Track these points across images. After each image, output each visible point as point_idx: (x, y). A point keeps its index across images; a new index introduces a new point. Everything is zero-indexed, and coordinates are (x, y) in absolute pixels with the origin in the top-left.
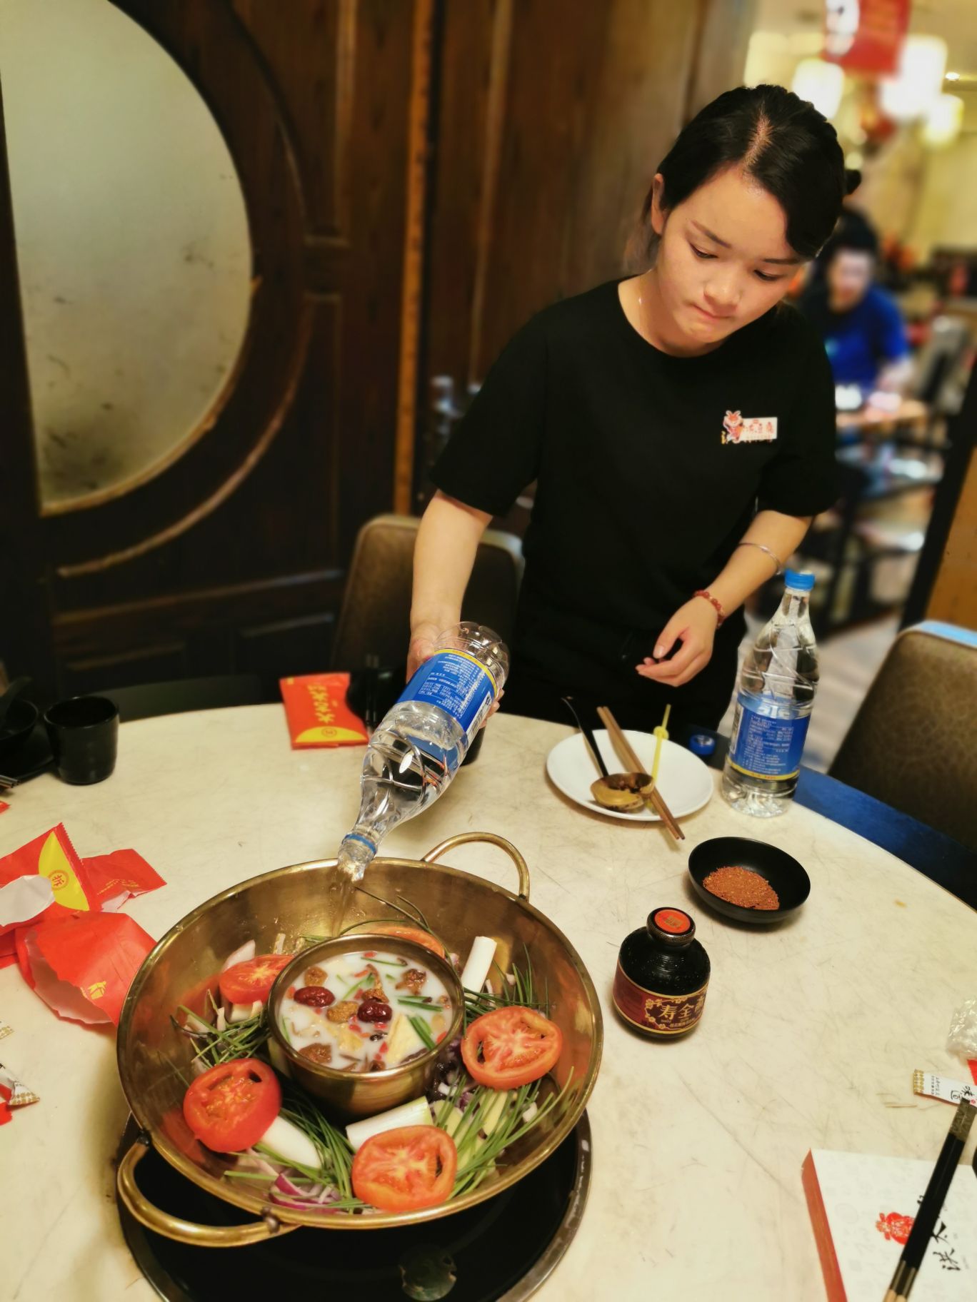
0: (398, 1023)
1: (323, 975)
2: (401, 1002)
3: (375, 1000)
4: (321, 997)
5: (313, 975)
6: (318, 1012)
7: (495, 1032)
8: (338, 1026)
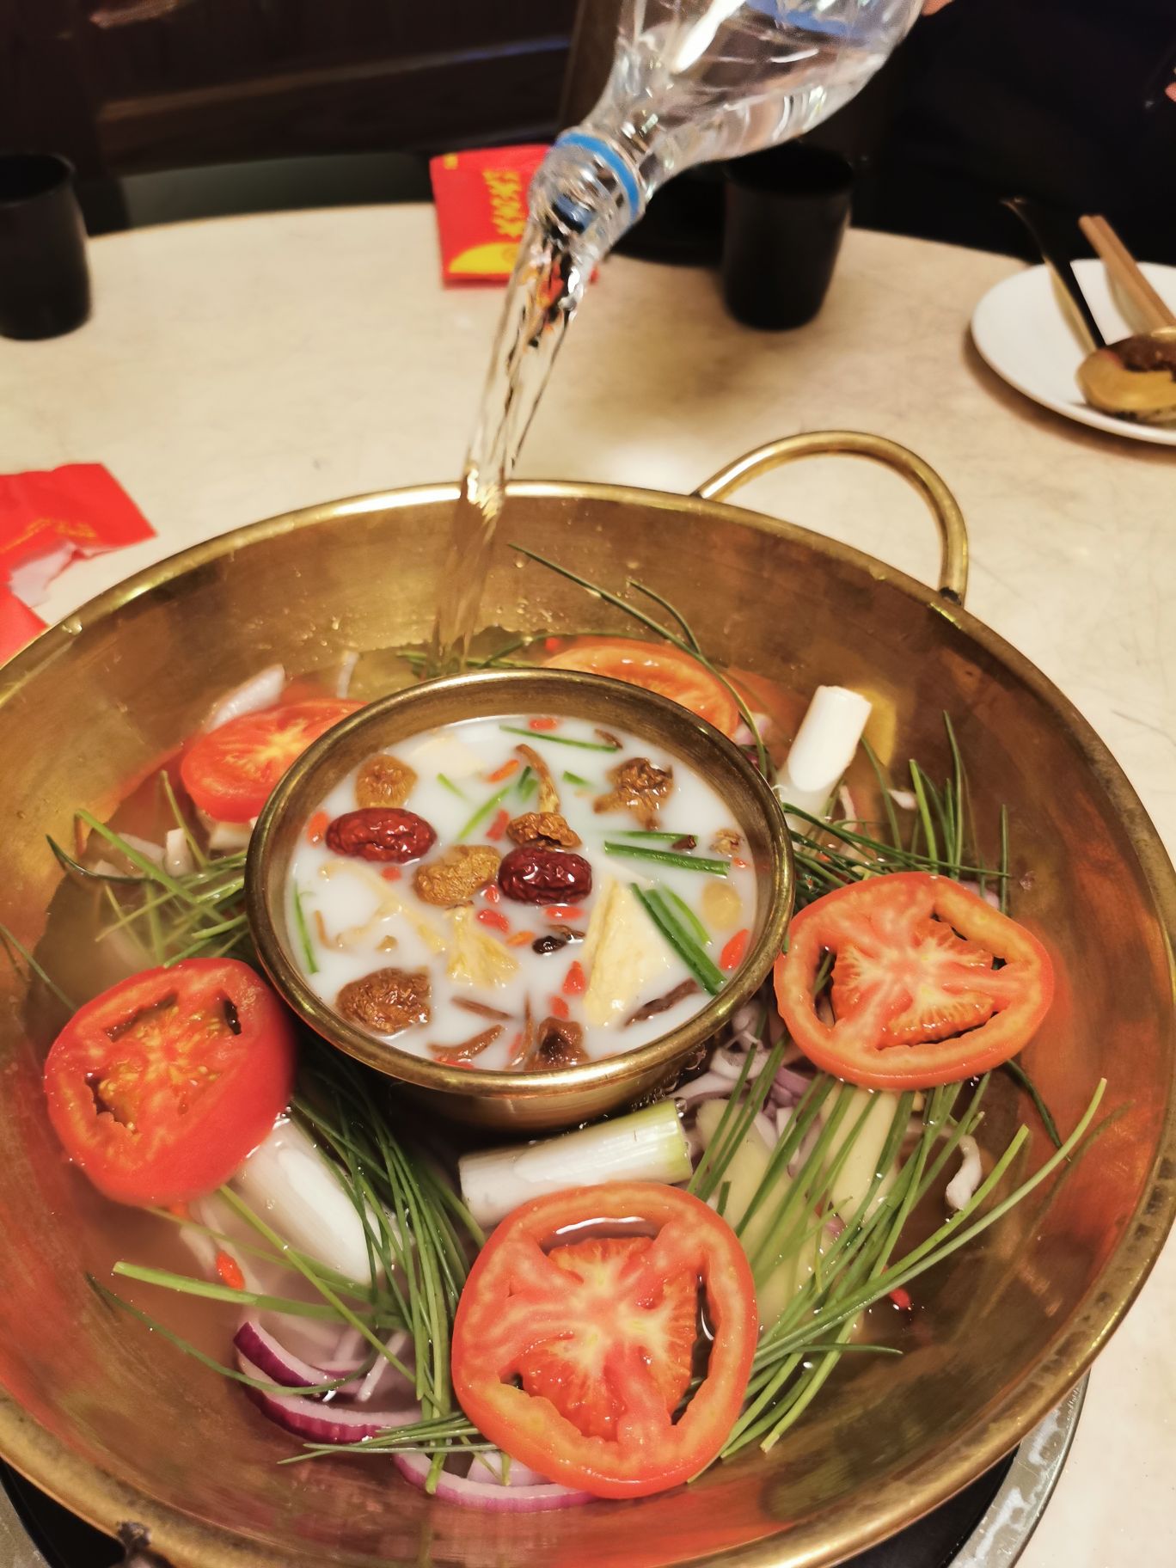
0: (608, 908)
1: (407, 776)
2: (614, 849)
3: (543, 843)
4: (397, 836)
5: (378, 777)
6: (390, 875)
7: (866, 940)
8: (447, 914)
